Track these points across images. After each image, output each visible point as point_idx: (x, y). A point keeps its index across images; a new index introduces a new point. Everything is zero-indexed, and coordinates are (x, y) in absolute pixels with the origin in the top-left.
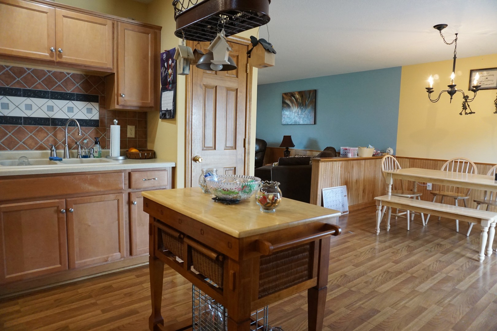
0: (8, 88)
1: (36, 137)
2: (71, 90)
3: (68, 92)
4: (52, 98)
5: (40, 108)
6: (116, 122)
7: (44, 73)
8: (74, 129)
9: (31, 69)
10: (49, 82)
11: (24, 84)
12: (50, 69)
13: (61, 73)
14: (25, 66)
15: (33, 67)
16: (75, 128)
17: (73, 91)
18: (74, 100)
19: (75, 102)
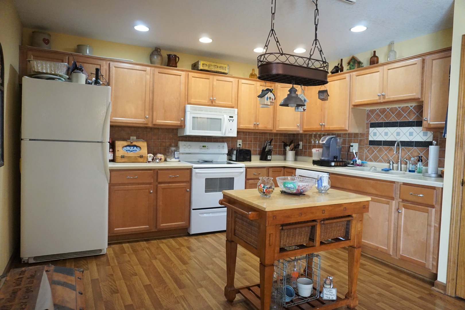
0: (377, 123)
1: (389, 154)
2: (413, 119)
3: (410, 120)
4: (400, 126)
5: (392, 134)
6: (434, 143)
7: (396, 109)
8: (412, 150)
9: (389, 108)
10: (399, 115)
11: (385, 119)
12: (400, 106)
13: (407, 107)
14: (386, 107)
15: (390, 106)
16: (413, 148)
17: (414, 119)
18: (414, 126)
19: (415, 128)
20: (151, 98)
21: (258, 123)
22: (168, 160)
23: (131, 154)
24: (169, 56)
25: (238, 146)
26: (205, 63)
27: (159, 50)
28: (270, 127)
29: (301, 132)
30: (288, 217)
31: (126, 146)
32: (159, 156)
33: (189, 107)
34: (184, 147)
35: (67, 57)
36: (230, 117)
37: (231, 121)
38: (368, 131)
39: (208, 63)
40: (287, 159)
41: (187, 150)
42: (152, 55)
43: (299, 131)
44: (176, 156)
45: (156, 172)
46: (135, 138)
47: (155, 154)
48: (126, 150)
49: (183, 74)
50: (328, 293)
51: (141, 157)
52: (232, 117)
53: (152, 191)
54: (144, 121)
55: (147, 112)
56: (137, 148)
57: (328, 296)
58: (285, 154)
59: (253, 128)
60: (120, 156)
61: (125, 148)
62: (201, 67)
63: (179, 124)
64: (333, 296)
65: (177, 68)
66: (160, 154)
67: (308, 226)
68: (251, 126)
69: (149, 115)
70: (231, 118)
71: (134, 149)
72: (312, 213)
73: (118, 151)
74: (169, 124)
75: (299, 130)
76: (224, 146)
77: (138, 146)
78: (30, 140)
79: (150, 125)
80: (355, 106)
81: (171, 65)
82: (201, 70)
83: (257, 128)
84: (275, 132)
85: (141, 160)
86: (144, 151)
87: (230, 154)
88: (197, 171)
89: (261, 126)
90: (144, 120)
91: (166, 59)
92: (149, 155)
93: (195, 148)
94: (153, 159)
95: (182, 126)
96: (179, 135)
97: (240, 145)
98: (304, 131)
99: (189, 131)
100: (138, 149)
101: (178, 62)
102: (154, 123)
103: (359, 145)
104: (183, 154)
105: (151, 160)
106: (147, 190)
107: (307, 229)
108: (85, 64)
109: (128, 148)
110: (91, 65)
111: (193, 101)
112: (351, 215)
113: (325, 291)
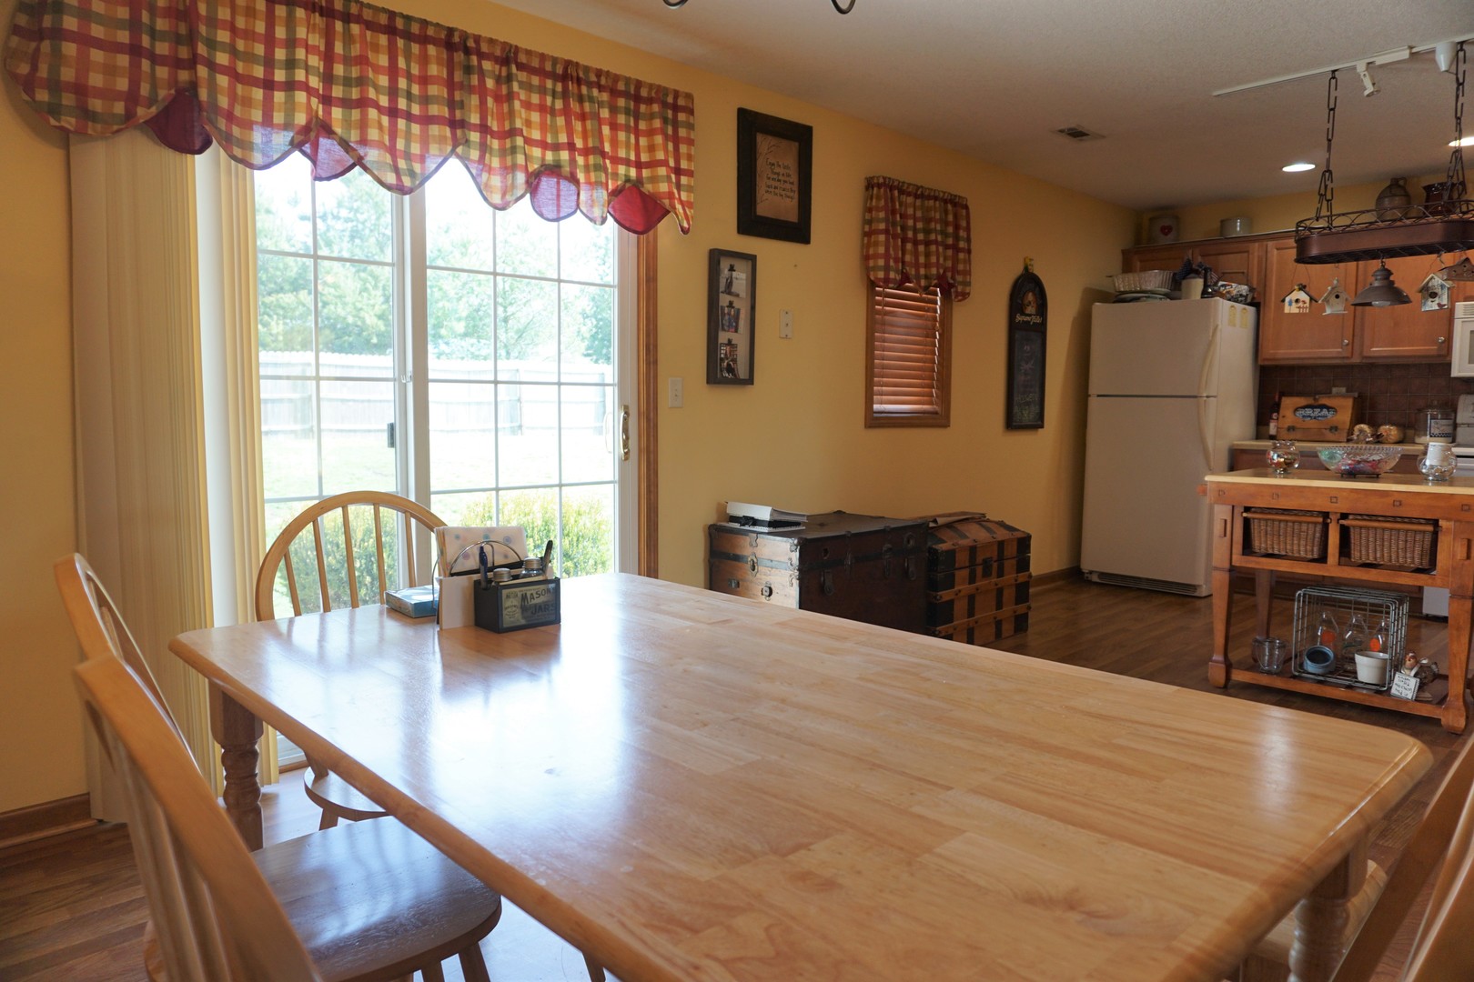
23: (1310, 423)
27: (1402, 182)
31: (1304, 407)
33: (1461, 308)
34: (1470, 409)
35: (1191, 251)
46: (1343, 390)
48: (1304, 416)
50: (1401, 684)
51: (1334, 429)
54: (1339, 352)
55: (1347, 332)
56: (1328, 411)
57: (1400, 689)
60: (1286, 426)
61: (1302, 412)
63: (1435, 353)
64: (1408, 692)
69: (1352, 337)
71: (1322, 413)
72: (1305, 498)
73: (1284, 417)
74: (1406, 354)
77: (1331, 408)
78: (1098, 396)
79: (1356, 360)
85: (1331, 436)
86: (1344, 417)
90: (1340, 350)
92: (1357, 427)
99: (1459, 366)
100: (1330, 415)
102: (1365, 354)
108: (1221, 257)
109: (1309, 411)
110: (1232, 256)
112: (1435, 523)
113: (1398, 678)
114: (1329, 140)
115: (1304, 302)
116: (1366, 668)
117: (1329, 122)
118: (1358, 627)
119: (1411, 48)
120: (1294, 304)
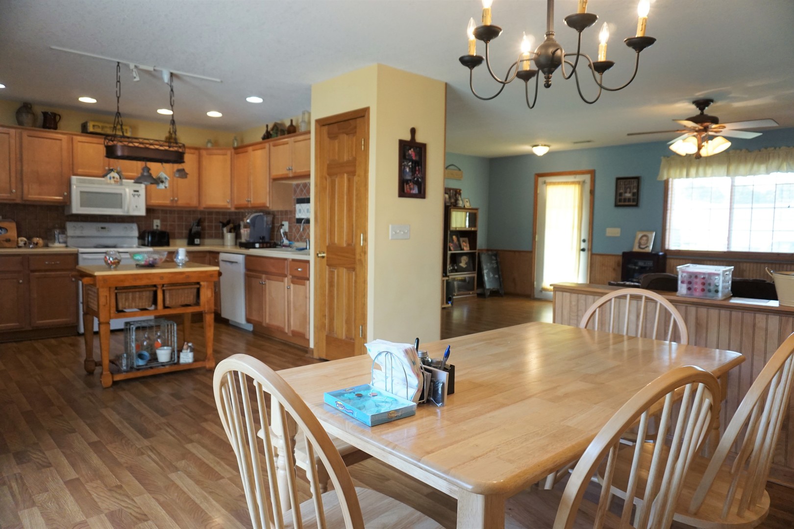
20: (19, 168)
21: (176, 199)
22: (50, 245)
24: (45, 114)
25: (155, 228)
26: (96, 124)
27: (29, 106)
28: (194, 203)
29: (233, 210)
30: (122, 281)
32: (36, 240)
33: (74, 179)
34: (72, 229)
36: (135, 191)
37: (136, 197)
38: (295, 208)
39: (100, 125)
40: (226, 244)
41: (78, 233)
42: (19, 112)
43: (229, 209)
44: (61, 240)
45: (26, 258)
47: (29, 238)
49: (64, 138)
50: (185, 357)
51: (8, 240)
52: (138, 191)
53: (21, 281)
55: (13, 186)
56: (2, 230)
57: (184, 359)
58: (222, 237)
59: (170, 205)
62: (91, 129)
63: (65, 201)
64: (190, 359)
65: (57, 131)
66: (37, 237)
67: (150, 291)
68: (167, 202)
69: (16, 188)
70: (136, 193)
72: (149, 279)
74: (47, 200)
75: (229, 206)
76: (132, 228)
77: (3, 228)
79: (18, 201)
80: (275, 180)
81: (47, 125)
82: (92, 133)
83: (175, 205)
84: (202, 209)
85: (7, 244)
86: (13, 233)
87: (141, 237)
88: (85, 256)
89: (182, 202)
90: (9, 195)
91: (41, 118)
92: (20, 239)
93: (90, 229)
94: (25, 244)
95: (66, 203)
96: (66, 213)
97: (157, 226)
98: (237, 208)
99: (77, 208)
100: (3, 232)
101: (59, 121)
102: (25, 198)
103: (289, 223)
104: (72, 237)
105: (23, 245)
106: (15, 280)
107: (148, 293)
111: (80, 171)
112: (198, 283)
113: (182, 355)
114: (118, 98)
115: (117, 179)
116: (163, 355)
117: (117, 87)
118: (149, 338)
119: (155, 66)
120: (112, 179)
